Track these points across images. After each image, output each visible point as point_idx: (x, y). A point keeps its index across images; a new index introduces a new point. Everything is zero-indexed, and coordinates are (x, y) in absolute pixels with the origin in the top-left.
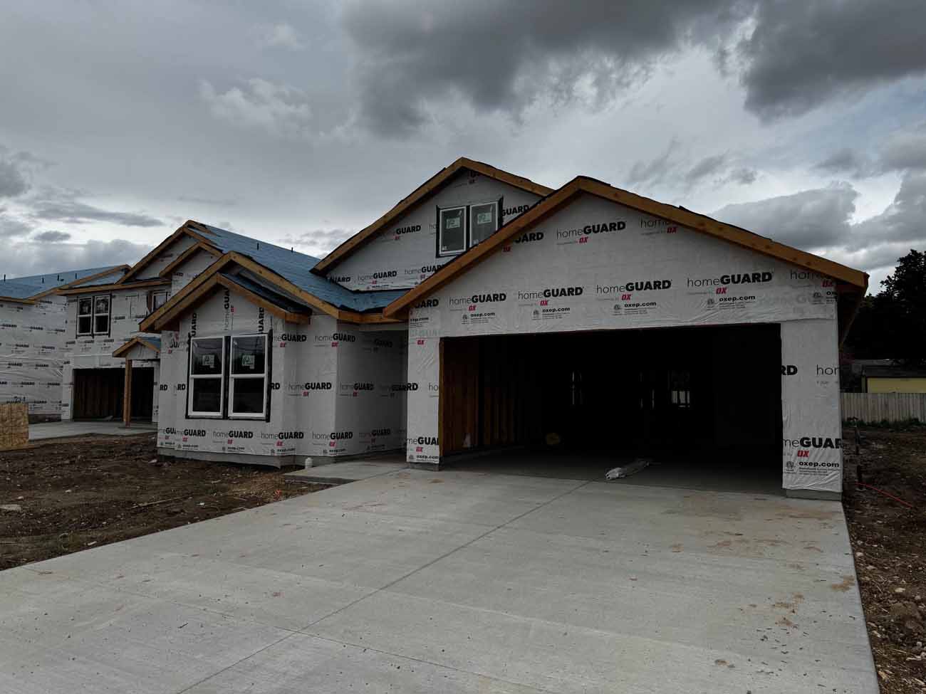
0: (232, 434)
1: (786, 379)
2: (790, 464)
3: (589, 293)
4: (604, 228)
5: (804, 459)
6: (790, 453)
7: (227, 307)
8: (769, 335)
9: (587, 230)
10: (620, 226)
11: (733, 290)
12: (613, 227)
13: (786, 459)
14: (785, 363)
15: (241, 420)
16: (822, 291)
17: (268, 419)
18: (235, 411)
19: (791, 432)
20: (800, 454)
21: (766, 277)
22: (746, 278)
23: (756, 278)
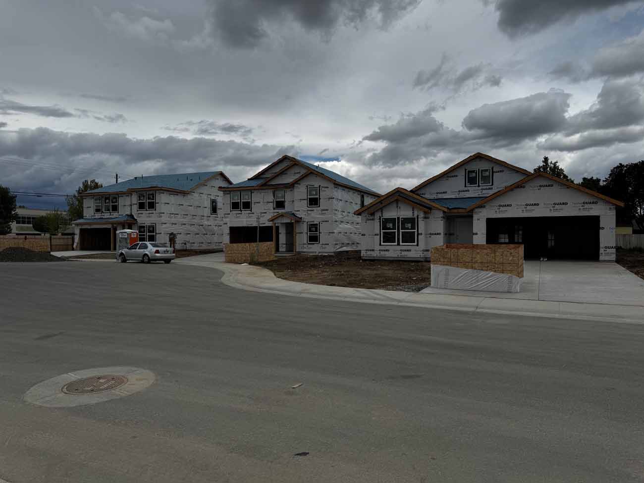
0: (401, 250)
1: (600, 230)
2: (602, 253)
3: (542, 205)
4: (546, 186)
5: (606, 252)
6: (602, 251)
7: (397, 207)
8: (597, 219)
9: (540, 186)
10: (552, 186)
11: (586, 206)
12: (549, 186)
13: (600, 252)
14: (601, 226)
15: (405, 246)
16: (612, 207)
17: (417, 245)
18: (402, 242)
19: (602, 245)
20: (604, 250)
21: (596, 203)
22: (590, 203)
23: (593, 203)
